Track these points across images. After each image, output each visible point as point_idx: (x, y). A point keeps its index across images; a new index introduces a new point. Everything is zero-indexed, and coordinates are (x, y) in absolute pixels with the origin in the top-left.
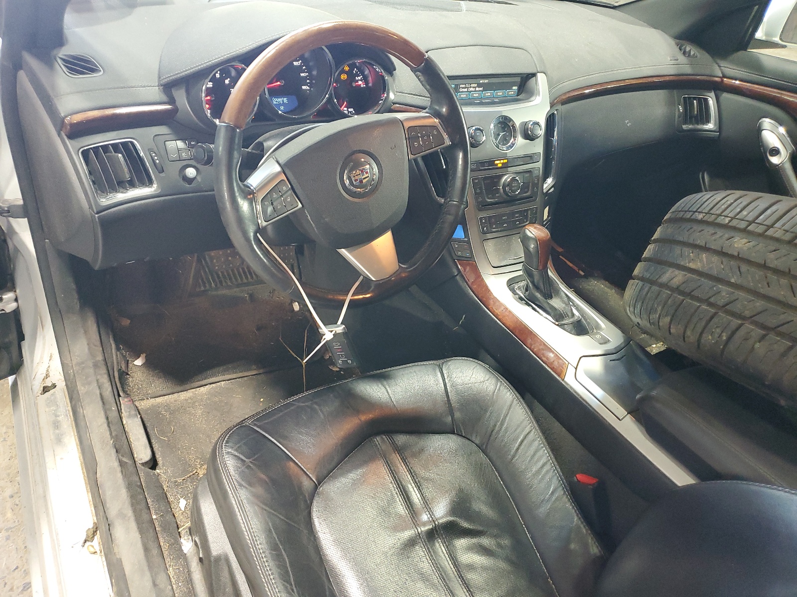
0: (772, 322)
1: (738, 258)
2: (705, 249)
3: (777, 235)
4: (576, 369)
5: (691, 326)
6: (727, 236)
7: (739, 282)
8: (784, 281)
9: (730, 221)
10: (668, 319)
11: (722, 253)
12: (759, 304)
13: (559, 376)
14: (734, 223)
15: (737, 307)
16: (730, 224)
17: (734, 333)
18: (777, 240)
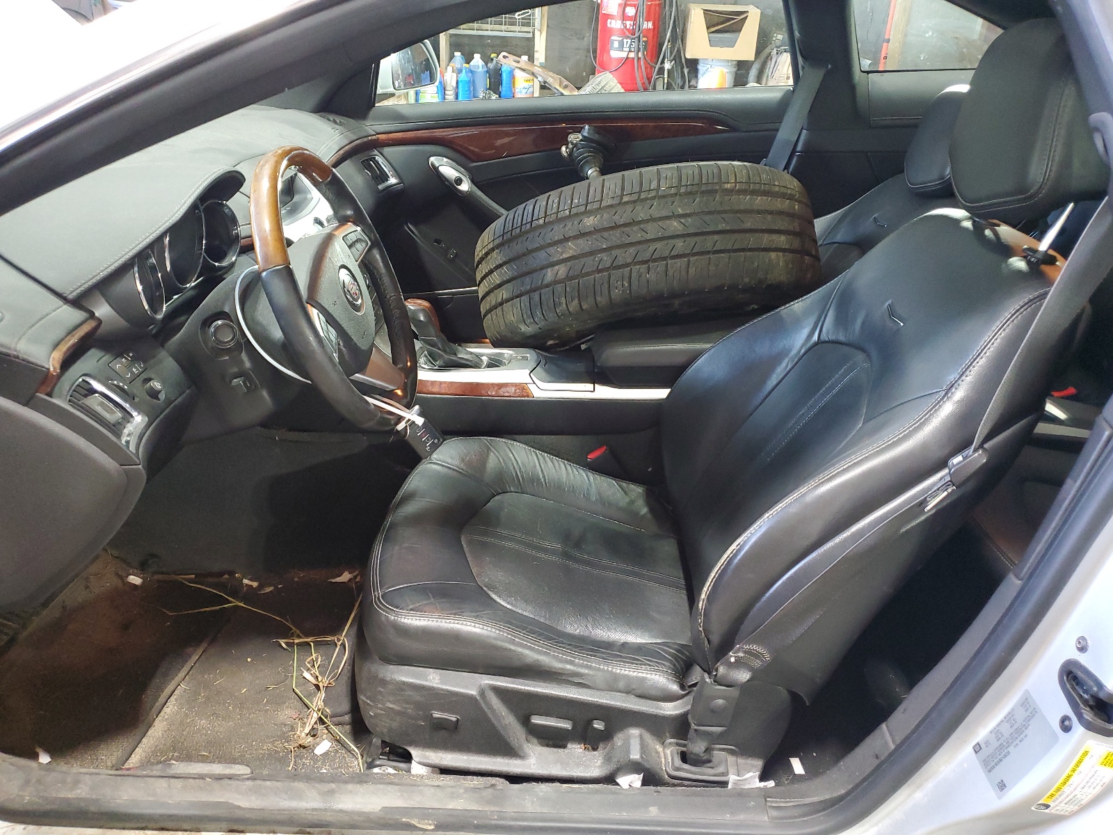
0: (647, 256)
1: (597, 231)
2: (566, 239)
3: (609, 203)
4: (534, 383)
5: (598, 293)
6: (576, 222)
7: (609, 245)
8: (635, 228)
9: (570, 212)
10: (576, 302)
11: (582, 235)
12: (632, 250)
13: (528, 397)
14: (574, 211)
15: (620, 261)
16: (571, 213)
17: (630, 278)
18: (611, 206)
